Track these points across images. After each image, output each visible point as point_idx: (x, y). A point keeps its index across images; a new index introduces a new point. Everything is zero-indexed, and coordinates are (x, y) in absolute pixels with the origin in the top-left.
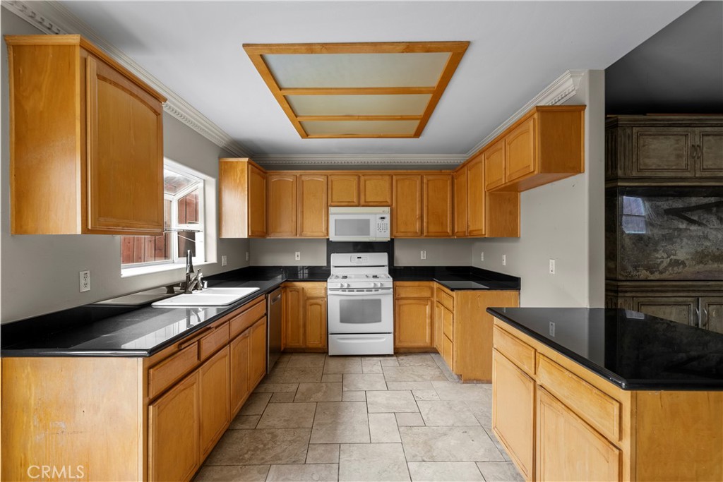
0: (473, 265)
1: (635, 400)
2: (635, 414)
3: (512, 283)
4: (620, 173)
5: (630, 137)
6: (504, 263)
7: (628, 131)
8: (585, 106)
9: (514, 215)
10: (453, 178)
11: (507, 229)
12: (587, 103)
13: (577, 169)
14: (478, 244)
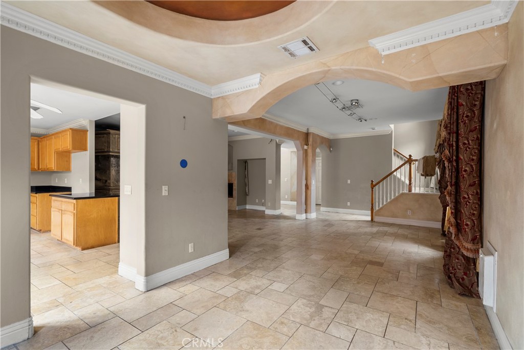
0: (52, 185)
1: (77, 202)
2: (77, 204)
3: (69, 189)
4: (111, 150)
5: (115, 138)
6: (66, 182)
7: (114, 136)
8: (88, 131)
9: (69, 162)
10: (38, 141)
11: (66, 168)
12: (89, 129)
13: (85, 150)
14: (54, 175)
